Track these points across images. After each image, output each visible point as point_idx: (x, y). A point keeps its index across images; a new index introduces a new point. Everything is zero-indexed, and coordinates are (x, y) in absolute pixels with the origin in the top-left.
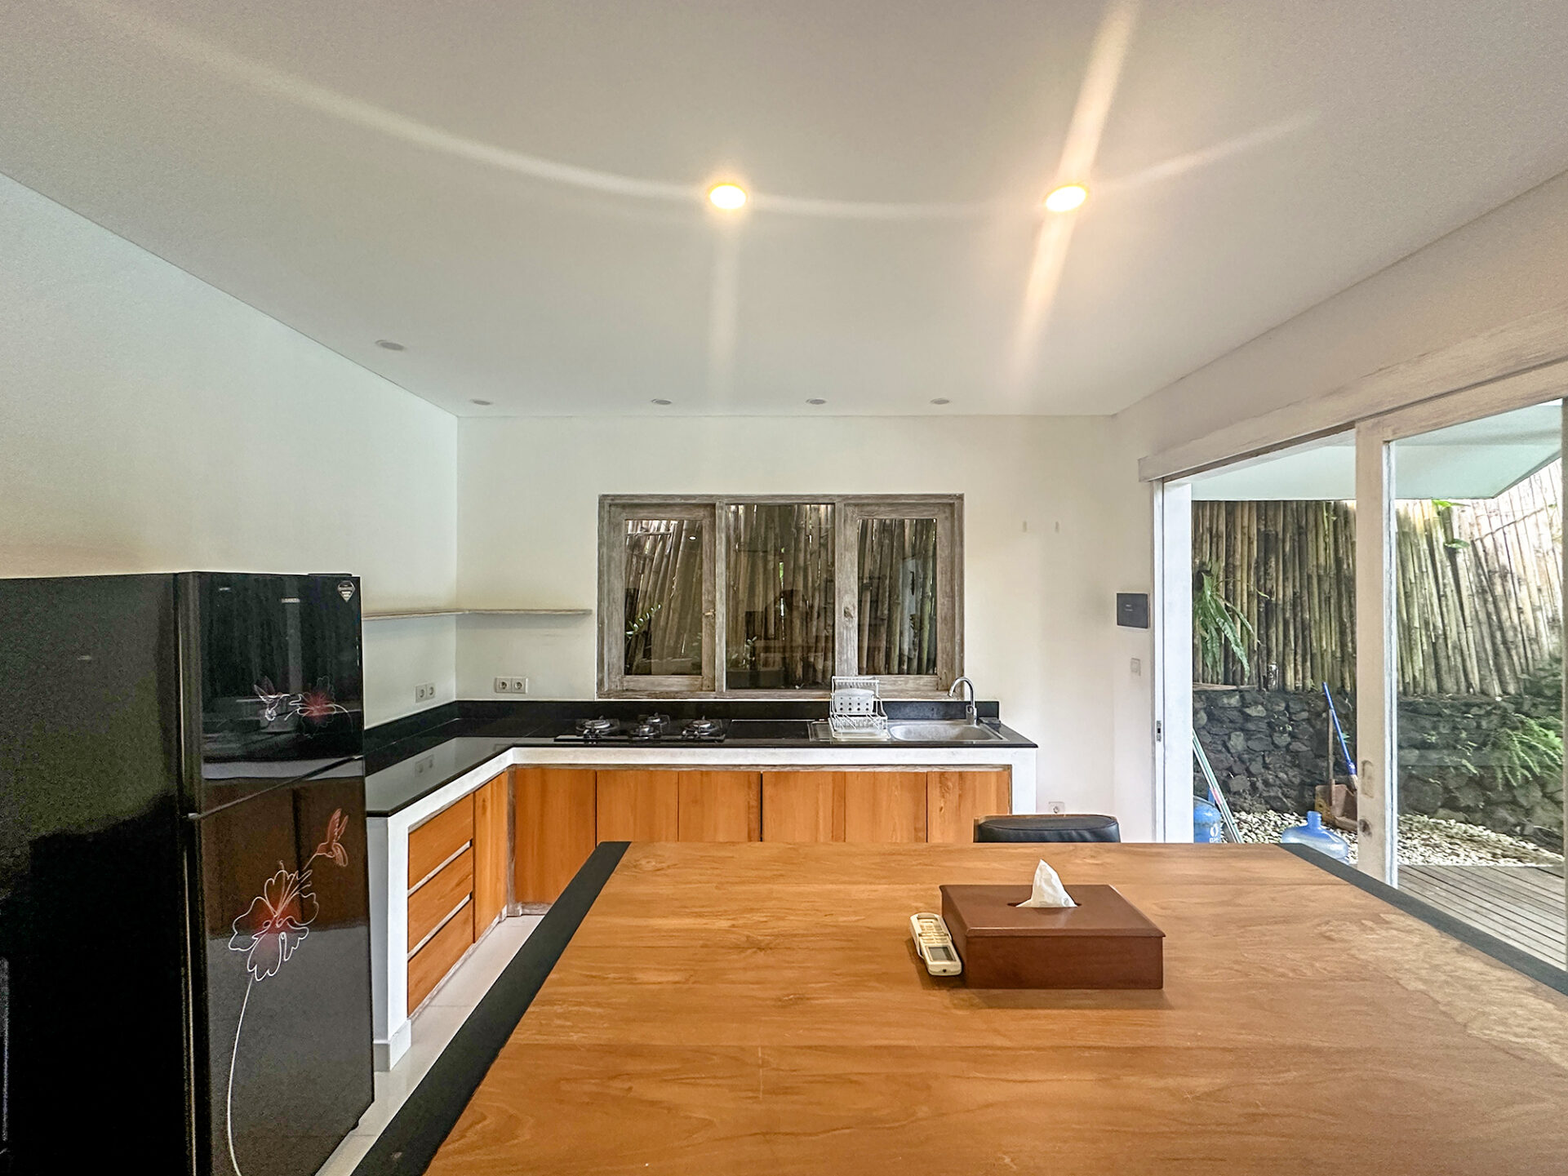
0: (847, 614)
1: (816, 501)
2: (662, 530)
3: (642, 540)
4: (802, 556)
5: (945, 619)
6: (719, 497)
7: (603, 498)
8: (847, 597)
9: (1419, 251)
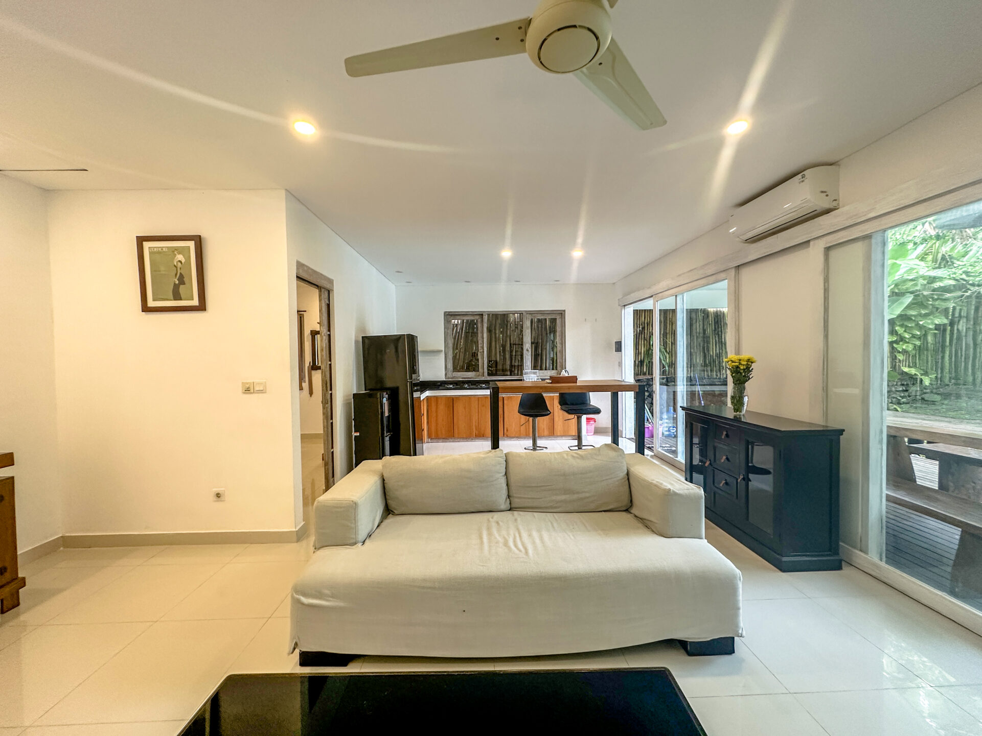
0: (527, 350)
1: (514, 313)
4: (509, 331)
5: (560, 351)
6: (484, 312)
8: (527, 345)
9: (670, 253)
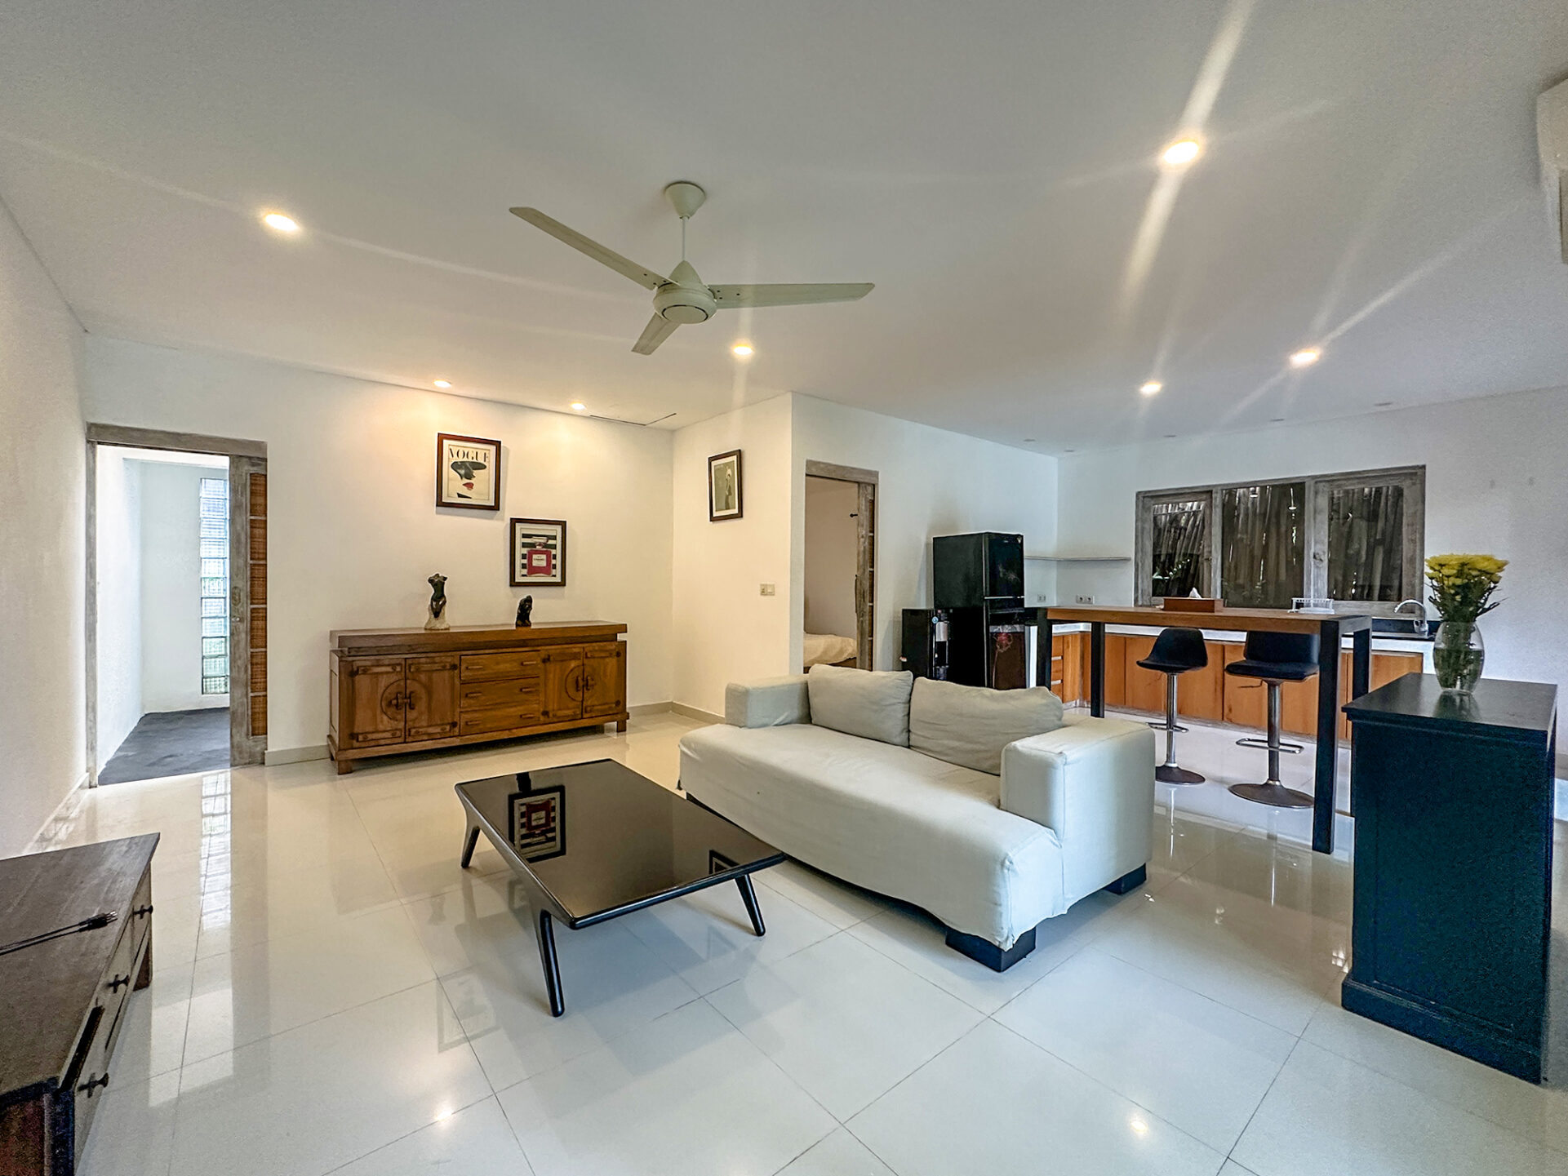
0: (1316, 557)
2: (1194, 509)
3: (1180, 516)
7: (1138, 494)
